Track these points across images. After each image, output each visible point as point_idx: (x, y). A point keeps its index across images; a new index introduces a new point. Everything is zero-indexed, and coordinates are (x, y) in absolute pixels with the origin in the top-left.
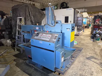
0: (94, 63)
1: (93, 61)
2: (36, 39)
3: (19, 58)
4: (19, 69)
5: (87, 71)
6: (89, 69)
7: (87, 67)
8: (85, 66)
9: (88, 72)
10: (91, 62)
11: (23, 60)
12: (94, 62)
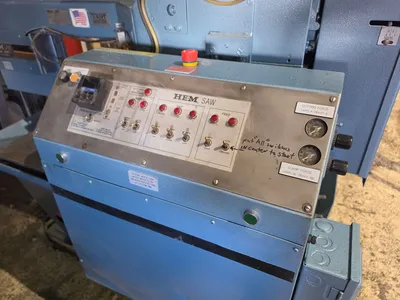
0: (391, 191)
1: (388, 183)
2: (87, 143)
3: (8, 205)
4: (14, 280)
5: (378, 242)
6: (384, 233)
7: (371, 218)
8: (360, 211)
9: (383, 252)
10: (381, 186)
11: (32, 213)
12: (393, 187)
